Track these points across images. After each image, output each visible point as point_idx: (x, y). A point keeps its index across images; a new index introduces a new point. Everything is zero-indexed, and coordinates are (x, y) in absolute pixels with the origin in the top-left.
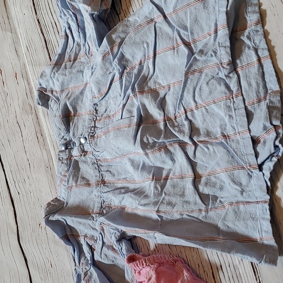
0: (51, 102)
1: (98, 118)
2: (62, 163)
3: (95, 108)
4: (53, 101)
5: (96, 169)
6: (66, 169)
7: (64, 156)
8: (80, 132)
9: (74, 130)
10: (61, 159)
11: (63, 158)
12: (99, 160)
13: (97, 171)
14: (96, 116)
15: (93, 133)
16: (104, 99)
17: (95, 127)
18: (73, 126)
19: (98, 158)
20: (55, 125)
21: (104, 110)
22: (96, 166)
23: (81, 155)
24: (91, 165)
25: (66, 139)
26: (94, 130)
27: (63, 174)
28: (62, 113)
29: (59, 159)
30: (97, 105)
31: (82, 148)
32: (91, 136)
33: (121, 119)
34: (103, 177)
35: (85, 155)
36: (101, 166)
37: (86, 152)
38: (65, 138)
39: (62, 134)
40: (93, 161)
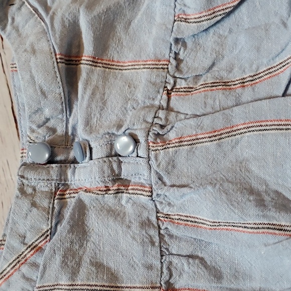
0: (19, 9)
1: (181, 84)
2: (34, 204)
3: (176, 54)
4: (26, 9)
5: (153, 243)
6: (45, 227)
7: (42, 183)
8: (111, 116)
9: (89, 106)
10: (30, 191)
11: (34, 190)
12: (167, 216)
13: (155, 252)
14: (174, 77)
15: (162, 127)
16: (212, 31)
17: (169, 109)
18: (89, 92)
19: (166, 210)
20: (28, 77)
21: (208, 63)
22: (153, 233)
23: (108, 189)
24: (135, 227)
25: (53, 130)
26: (167, 119)
27: (30, 240)
28: (60, 47)
29: (22, 190)
30: (185, 45)
31: (115, 166)
32: (158, 135)
33: (284, 95)
34: (171, 276)
35: (118, 192)
36: (171, 236)
37: (126, 183)
38: (50, 124)
39: (47, 112)
40: (145, 214)
